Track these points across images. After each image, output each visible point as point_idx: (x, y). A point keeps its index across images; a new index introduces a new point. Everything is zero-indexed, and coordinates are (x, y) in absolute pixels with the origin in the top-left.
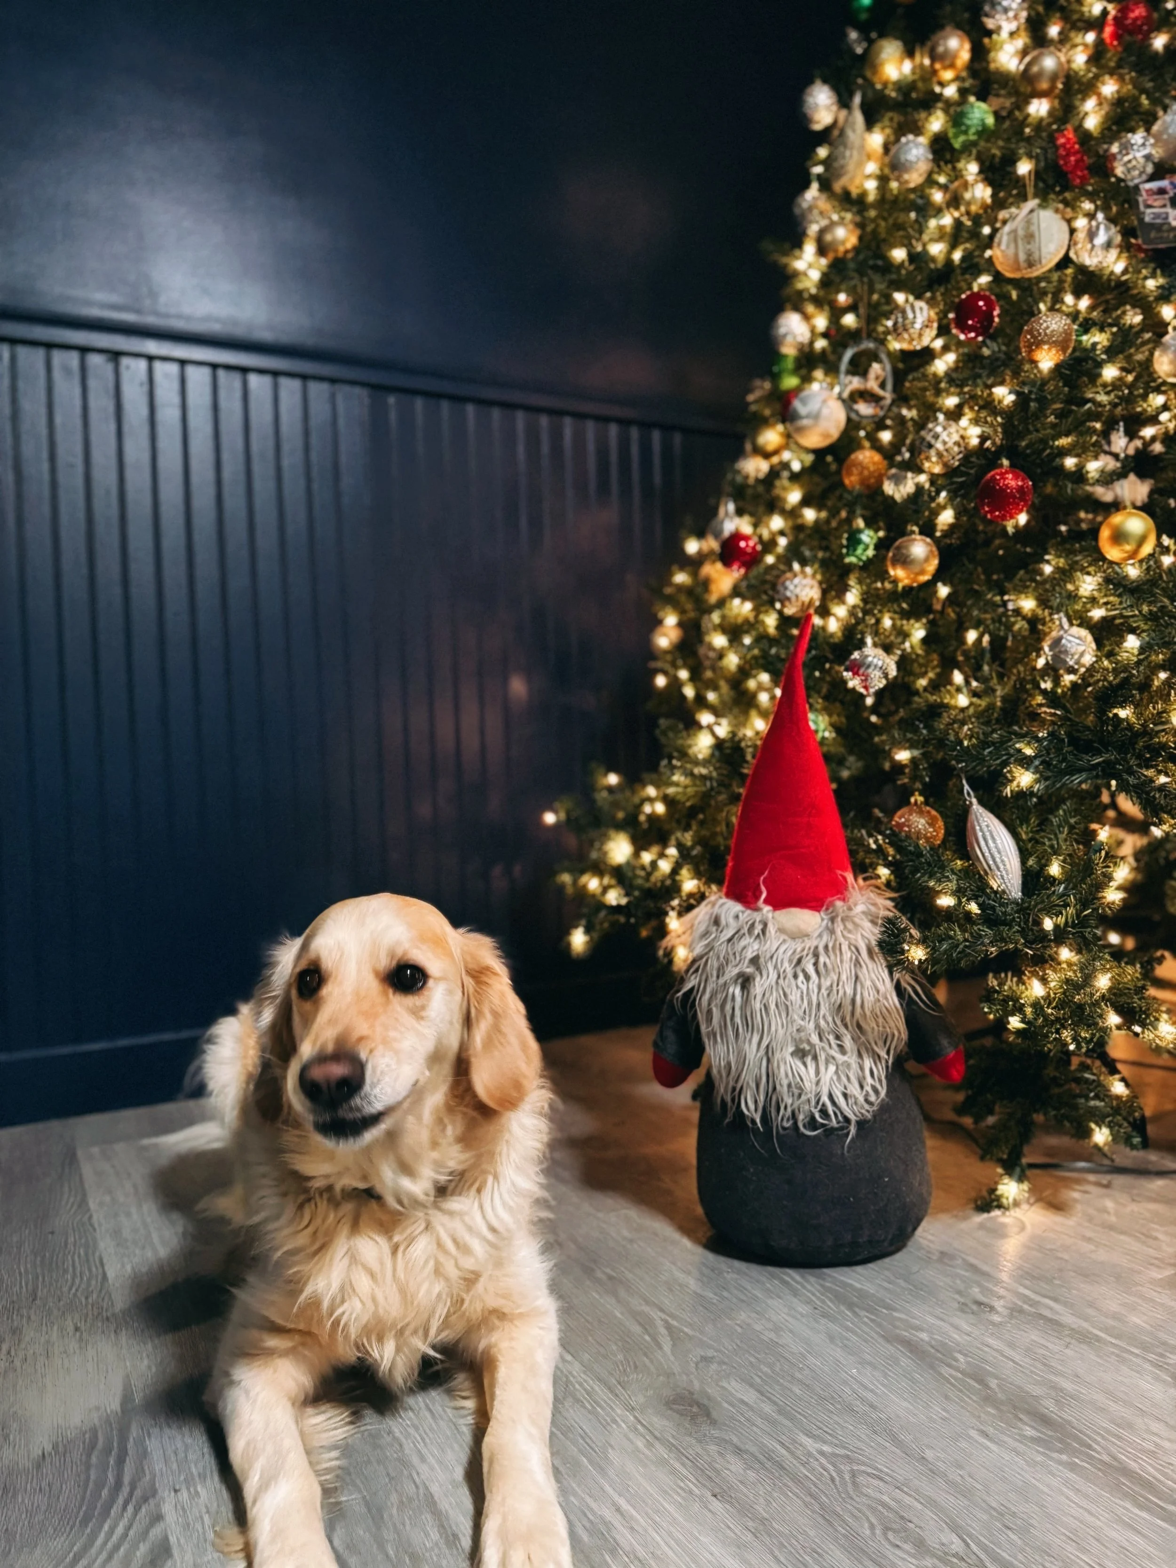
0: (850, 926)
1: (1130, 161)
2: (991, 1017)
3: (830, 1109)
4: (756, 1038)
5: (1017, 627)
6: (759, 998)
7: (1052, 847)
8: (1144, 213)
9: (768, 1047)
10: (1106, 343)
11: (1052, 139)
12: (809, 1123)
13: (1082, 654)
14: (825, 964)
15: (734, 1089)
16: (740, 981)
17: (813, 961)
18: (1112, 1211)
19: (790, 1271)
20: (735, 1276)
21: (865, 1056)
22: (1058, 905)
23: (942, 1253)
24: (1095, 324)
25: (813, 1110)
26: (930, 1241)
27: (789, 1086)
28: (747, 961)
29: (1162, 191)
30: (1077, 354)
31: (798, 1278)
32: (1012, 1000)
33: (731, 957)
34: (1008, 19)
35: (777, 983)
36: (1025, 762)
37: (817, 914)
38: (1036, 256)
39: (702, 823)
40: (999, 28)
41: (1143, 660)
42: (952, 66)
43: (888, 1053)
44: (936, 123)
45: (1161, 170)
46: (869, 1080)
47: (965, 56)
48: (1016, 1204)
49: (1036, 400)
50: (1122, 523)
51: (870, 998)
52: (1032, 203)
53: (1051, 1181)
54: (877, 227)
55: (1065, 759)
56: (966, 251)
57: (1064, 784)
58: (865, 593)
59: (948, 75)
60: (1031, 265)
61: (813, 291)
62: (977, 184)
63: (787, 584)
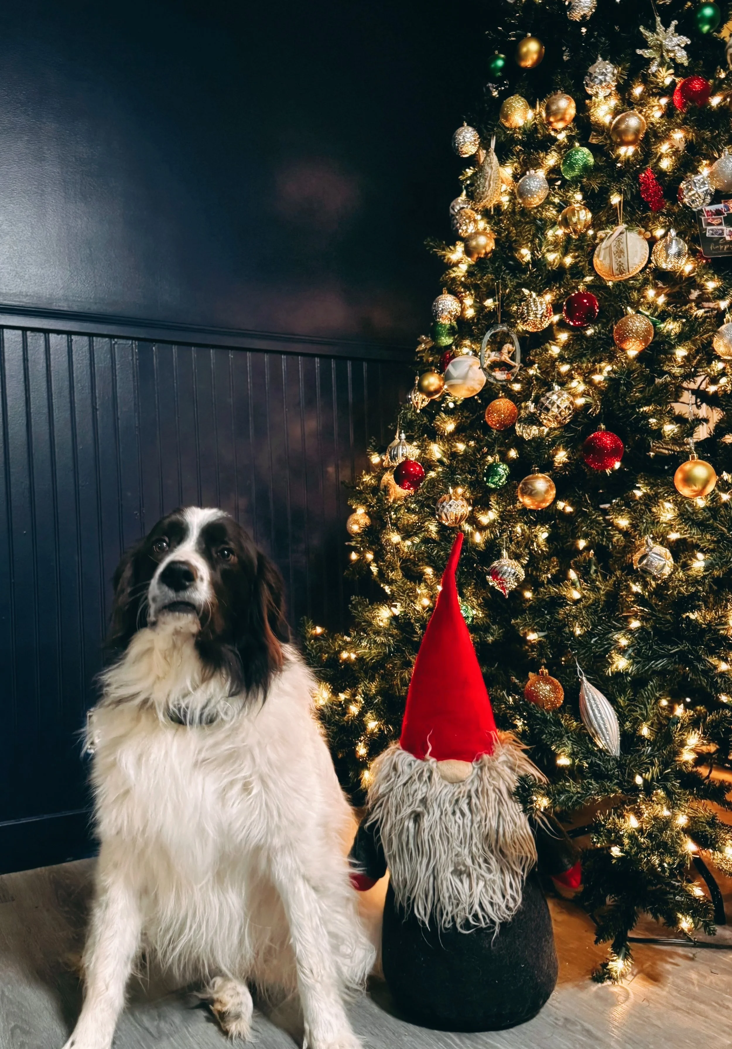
0: (494, 774)
1: (694, 195)
2: (599, 846)
3: (480, 914)
4: (425, 861)
5: (615, 539)
6: (426, 831)
7: (642, 715)
8: (706, 229)
9: (434, 868)
10: (677, 330)
11: (635, 177)
12: (464, 924)
13: (663, 568)
14: (476, 804)
15: (409, 898)
16: (413, 816)
17: (467, 801)
18: (695, 982)
19: (451, 1034)
20: (411, 1039)
21: (506, 872)
22: (646, 763)
23: (566, 1019)
24: (669, 316)
25: (467, 915)
26: (557, 1008)
27: (450, 897)
28: (418, 802)
29: (718, 213)
30: (657, 339)
31: (457, 1041)
32: (614, 832)
33: (406, 799)
34: (603, 87)
35: (440, 818)
36: (622, 651)
37: (469, 764)
38: (625, 267)
39: (383, 677)
40: (596, 94)
41: (708, 575)
42: (562, 119)
43: (523, 870)
44: (552, 160)
45: (717, 197)
46: (509, 891)
47: (572, 112)
48: (623, 976)
49: (624, 384)
50: (690, 470)
51: (509, 829)
52: (622, 227)
53: (650, 954)
54: (509, 233)
55: (651, 648)
56: (575, 257)
57: (651, 667)
58: (502, 512)
59: (560, 125)
60: (621, 273)
61: (463, 279)
62: (581, 209)
63: (444, 504)
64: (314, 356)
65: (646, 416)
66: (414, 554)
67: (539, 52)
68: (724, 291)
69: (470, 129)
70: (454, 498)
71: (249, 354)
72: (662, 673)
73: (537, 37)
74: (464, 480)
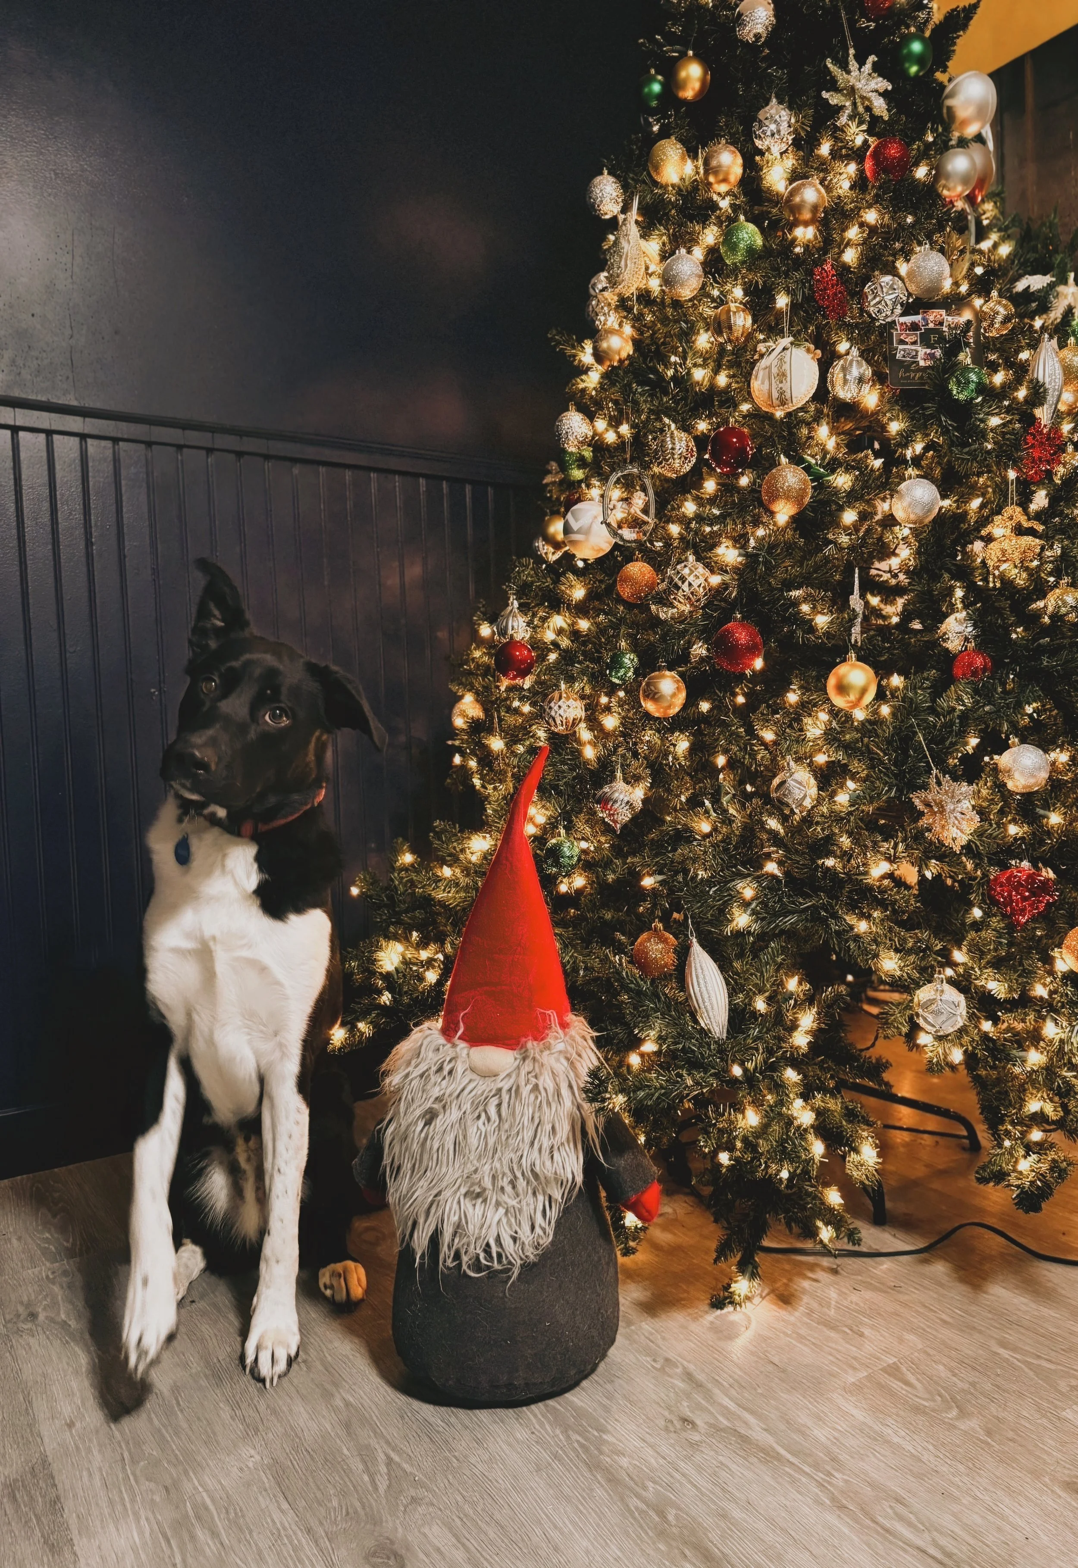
2: (707, 1150)
3: (494, 1249)
5: (759, 757)
7: (758, 985)
8: (897, 349)
10: (848, 486)
11: (811, 271)
12: (473, 1264)
13: (804, 799)
18: (833, 1303)
21: (539, 1196)
22: (751, 1049)
23: (666, 1360)
24: (840, 465)
25: (477, 1251)
26: (658, 1346)
29: (914, 327)
34: (776, 141)
36: (746, 904)
37: (510, 1052)
38: (788, 395)
40: (769, 150)
41: (853, 811)
42: (725, 180)
43: (562, 1197)
44: (710, 236)
46: (540, 1222)
47: (737, 170)
49: (763, 562)
50: (846, 675)
52: (786, 341)
53: (787, 1267)
54: (654, 333)
55: (780, 900)
56: (729, 376)
57: (777, 925)
58: (623, 718)
59: (723, 188)
60: (783, 403)
61: (594, 393)
62: (738, 311)
63: (552, 704)
64: (417, 475)
65: (795, 603)
66: (519, 767)
67: (703, 81)
68: (908, 436)
69: (611, 179)
70: (564, 695)
71: (322, 470)
72: (790, 934)
73: (700, 57)
74: (583, 672)
